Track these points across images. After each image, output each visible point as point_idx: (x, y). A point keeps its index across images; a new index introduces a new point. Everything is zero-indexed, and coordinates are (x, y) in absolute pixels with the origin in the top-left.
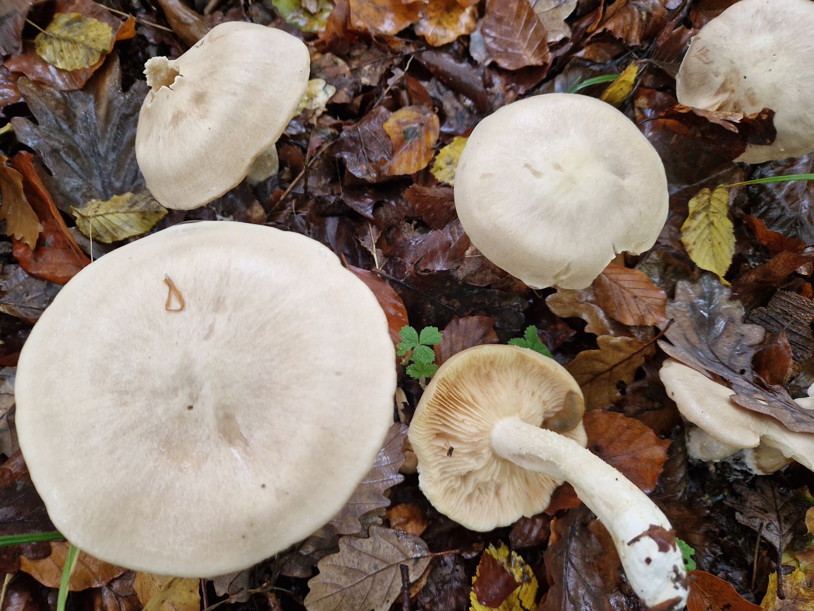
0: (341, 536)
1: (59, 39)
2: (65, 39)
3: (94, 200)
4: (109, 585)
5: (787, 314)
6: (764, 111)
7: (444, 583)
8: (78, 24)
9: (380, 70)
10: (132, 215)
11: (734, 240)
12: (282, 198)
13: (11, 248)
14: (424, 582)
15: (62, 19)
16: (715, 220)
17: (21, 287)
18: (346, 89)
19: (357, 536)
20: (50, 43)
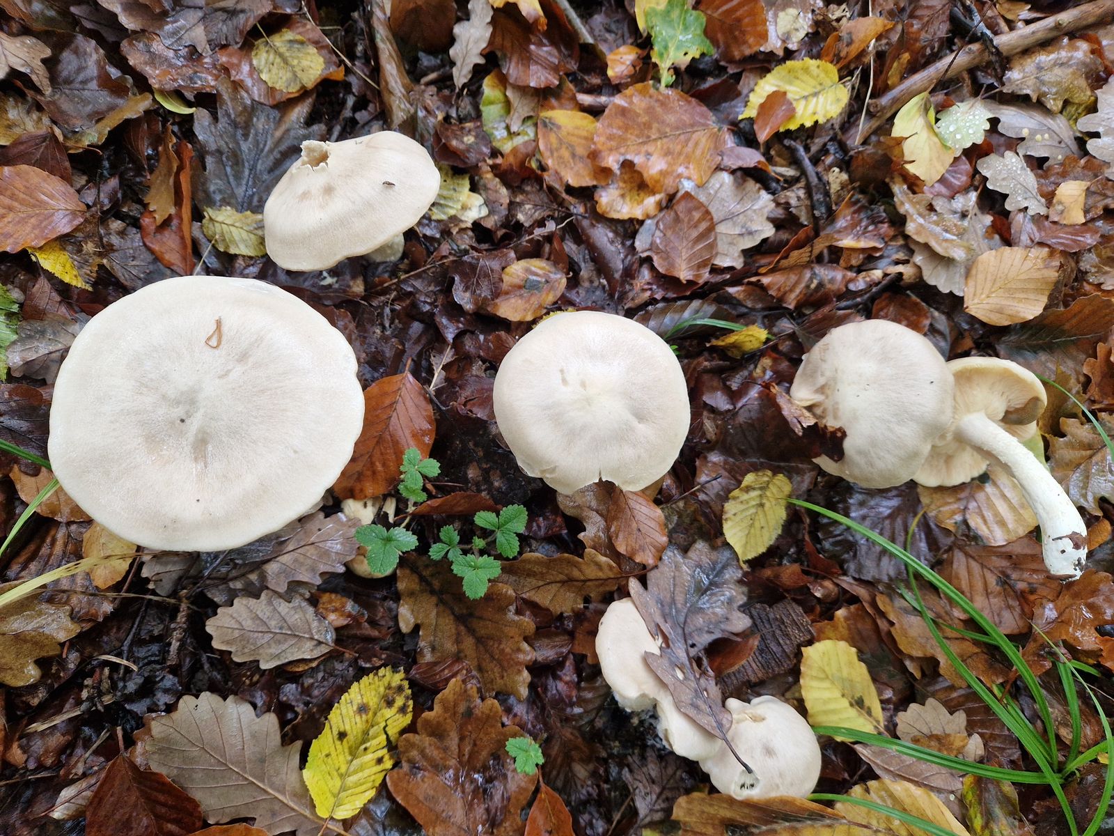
0: (267, 588)
1: (277, 53)
2: (281, 55)
3: (229, 208)
4: (69, 524)
5: (783, 623)
6: (840, 429)
7: (331, 675)
8: (299, 46)
9: (538, 215)
10: (252, 236)
11: (780, 532)
12: (386, 285)
13: (141, 214)
14: (314, 664)
15: (288, 35)
16: (767, 505)
17: (131, 251)
18: (496, 217)
19: (280, 596)
20: (267, 52)
